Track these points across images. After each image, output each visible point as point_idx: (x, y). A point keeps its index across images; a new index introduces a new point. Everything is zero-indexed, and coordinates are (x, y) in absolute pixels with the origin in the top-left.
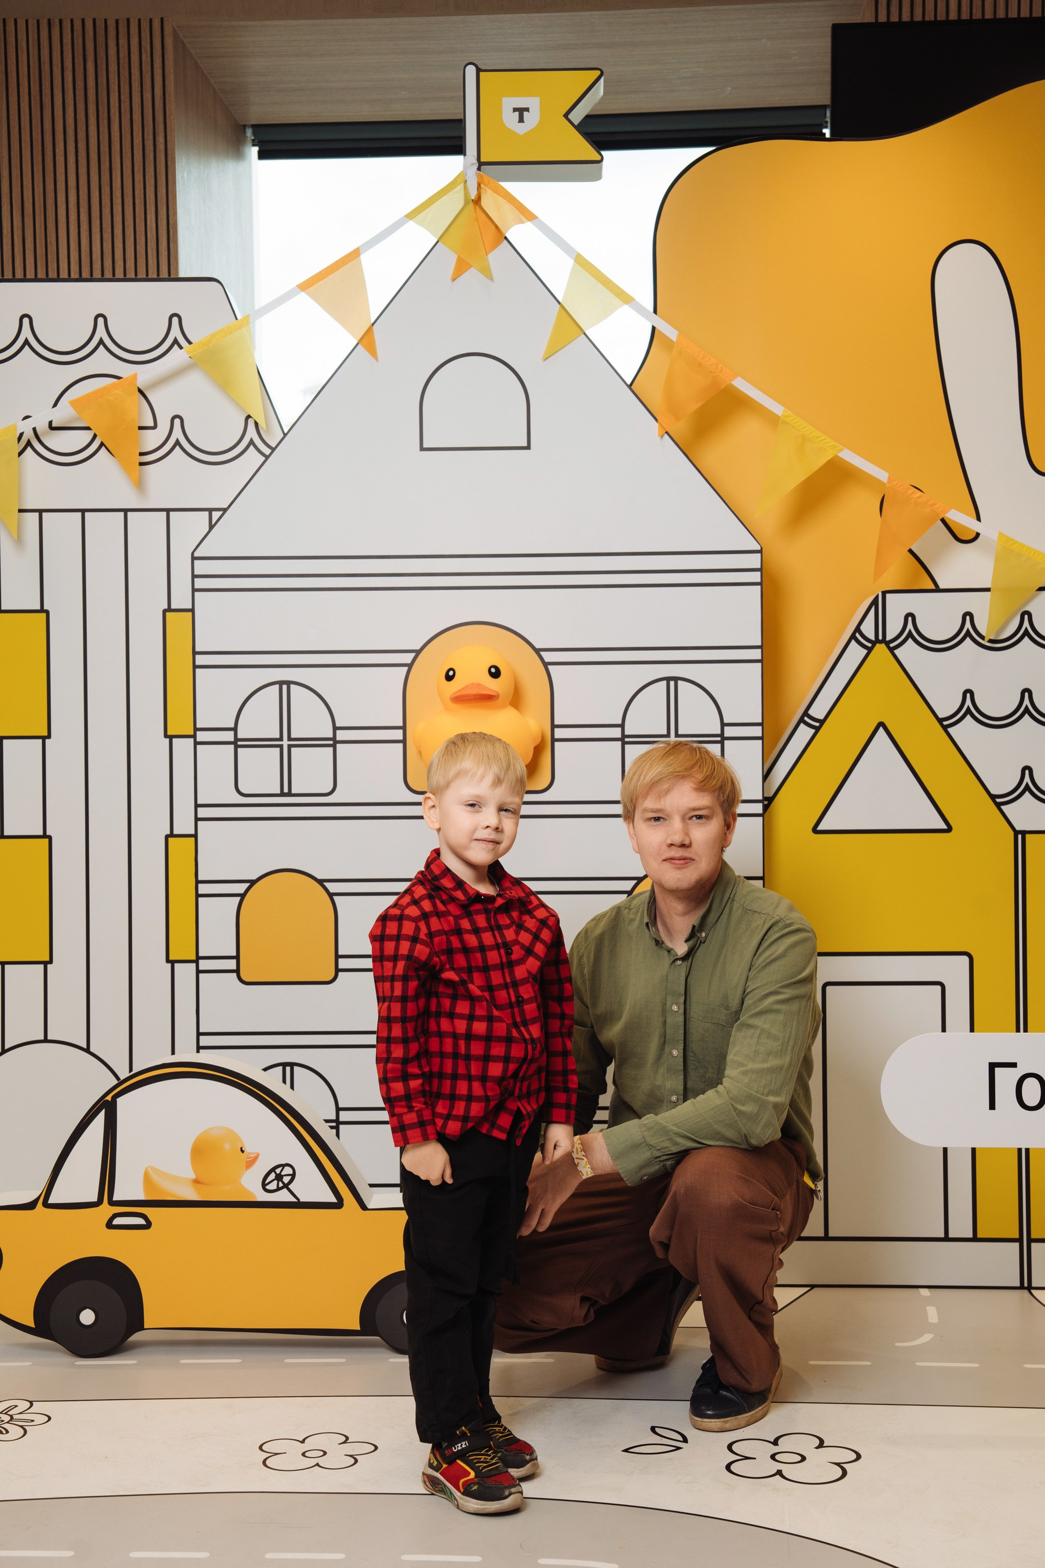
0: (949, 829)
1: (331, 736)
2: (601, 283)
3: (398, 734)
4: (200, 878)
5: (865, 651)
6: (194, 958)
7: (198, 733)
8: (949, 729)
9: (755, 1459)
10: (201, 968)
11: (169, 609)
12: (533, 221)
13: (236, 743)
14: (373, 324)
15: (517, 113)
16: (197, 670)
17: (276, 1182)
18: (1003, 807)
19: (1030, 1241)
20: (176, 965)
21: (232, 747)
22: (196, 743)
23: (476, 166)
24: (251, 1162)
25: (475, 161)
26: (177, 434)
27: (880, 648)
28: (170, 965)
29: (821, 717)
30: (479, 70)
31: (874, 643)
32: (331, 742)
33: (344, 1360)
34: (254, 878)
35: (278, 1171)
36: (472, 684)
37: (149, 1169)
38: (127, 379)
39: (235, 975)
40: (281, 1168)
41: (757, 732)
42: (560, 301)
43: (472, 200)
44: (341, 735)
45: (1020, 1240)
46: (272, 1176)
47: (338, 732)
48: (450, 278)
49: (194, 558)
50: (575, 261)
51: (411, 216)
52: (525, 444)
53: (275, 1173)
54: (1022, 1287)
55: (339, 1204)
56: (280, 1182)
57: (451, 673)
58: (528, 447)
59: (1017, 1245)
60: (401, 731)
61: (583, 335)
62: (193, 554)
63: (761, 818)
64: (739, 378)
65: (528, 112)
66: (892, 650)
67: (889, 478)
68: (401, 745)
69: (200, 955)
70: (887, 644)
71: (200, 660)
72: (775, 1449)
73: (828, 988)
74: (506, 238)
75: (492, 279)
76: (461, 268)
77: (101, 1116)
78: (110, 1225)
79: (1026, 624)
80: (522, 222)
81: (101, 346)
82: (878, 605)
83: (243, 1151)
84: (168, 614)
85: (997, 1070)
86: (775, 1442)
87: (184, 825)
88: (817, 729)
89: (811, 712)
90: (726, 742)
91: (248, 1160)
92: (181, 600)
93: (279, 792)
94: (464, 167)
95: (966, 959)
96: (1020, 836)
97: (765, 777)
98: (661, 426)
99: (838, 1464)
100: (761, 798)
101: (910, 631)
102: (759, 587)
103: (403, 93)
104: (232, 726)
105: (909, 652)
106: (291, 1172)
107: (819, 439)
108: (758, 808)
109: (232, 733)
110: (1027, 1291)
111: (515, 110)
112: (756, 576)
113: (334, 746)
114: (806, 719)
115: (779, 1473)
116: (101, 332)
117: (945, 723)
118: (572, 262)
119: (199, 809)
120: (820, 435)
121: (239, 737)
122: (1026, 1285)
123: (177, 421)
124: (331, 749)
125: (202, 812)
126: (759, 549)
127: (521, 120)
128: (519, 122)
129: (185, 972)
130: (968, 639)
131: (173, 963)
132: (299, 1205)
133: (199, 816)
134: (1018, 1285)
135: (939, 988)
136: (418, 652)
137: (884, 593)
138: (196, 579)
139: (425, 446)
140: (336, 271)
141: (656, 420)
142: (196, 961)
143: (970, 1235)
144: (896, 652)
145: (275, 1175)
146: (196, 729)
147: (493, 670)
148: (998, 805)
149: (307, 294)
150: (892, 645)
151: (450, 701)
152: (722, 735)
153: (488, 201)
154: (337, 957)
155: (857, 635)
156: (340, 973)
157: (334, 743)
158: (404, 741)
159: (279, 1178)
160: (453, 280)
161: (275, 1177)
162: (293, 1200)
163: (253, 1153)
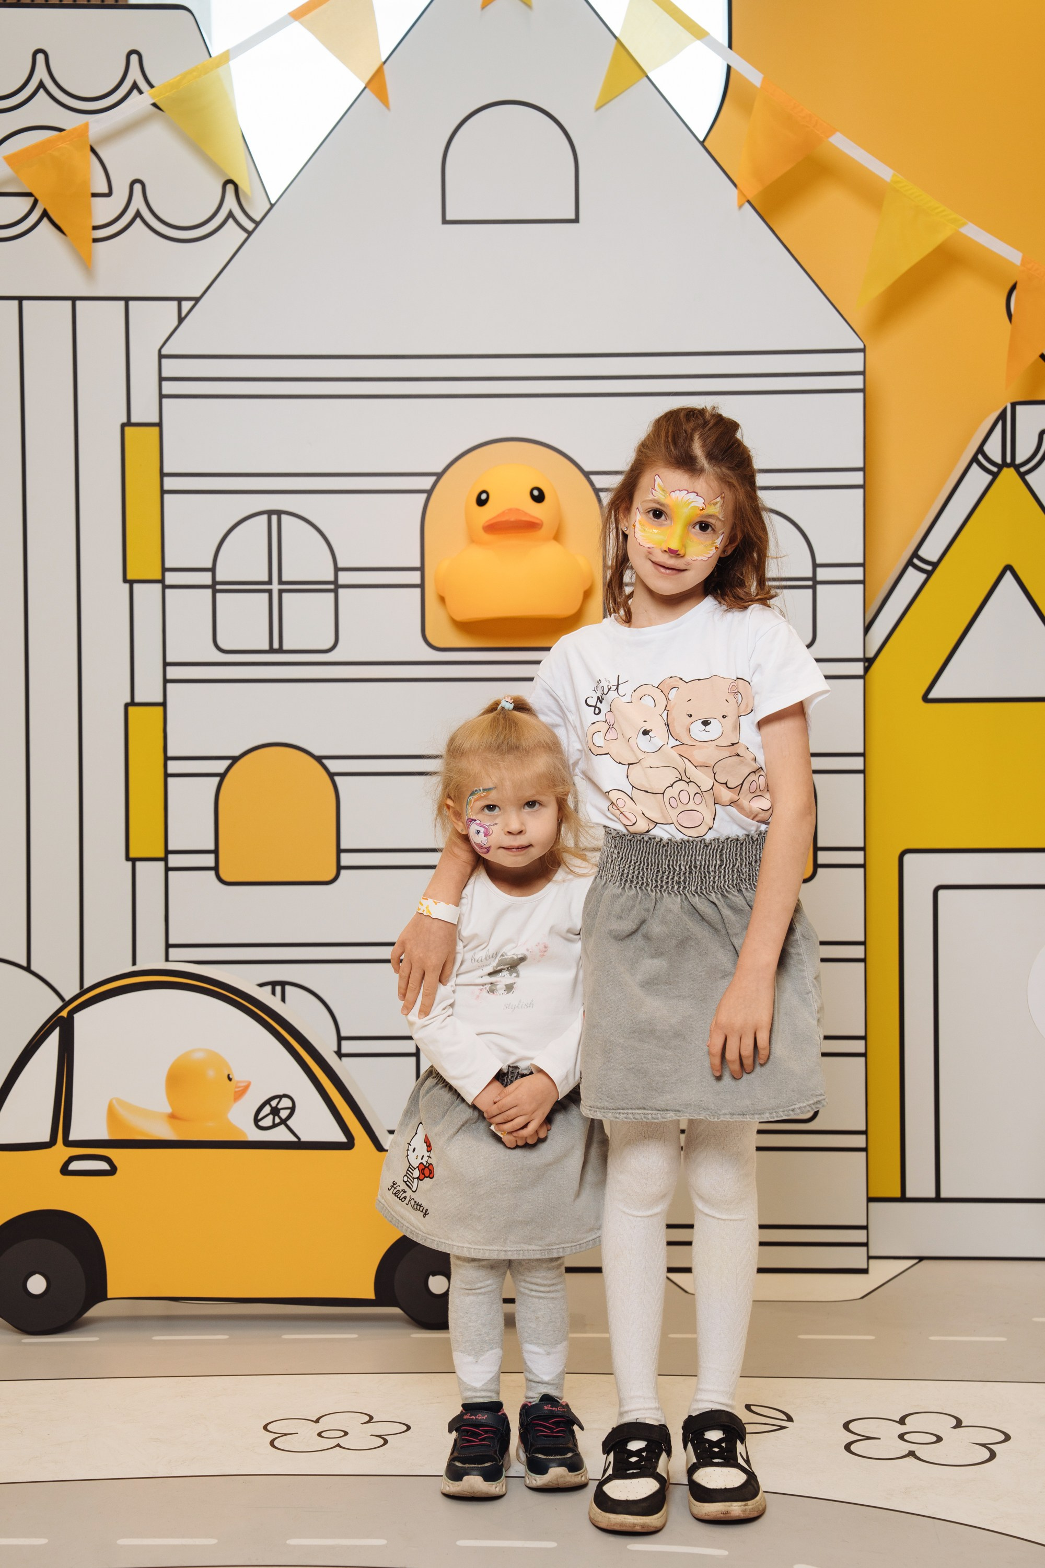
1: (332, 578)
2: (668, 13)
3: (415, 578)
4: (170, 754)
5: (990, 477)
6: (161, 854)
7: (167, 574)
9: (880, 1439)
10: (171, 865)
11: (129, 423)
13: (215, 587)
14: (385, 62)
16: (166, 496)
17: (271, 1117)
20: (138, 864)
21: (209, 591)
22: (165, 587)
24: (240, 1093)
26: (138, 203)
27: (1008, 473)
28: (130, 863)
29: (934, 559)
31: (1000, 467)
32: (332, 587)
33: (355, 1336)
34: (237, 753)
35: (274, 1103)
36: (510, 510)
37: (114, 1102)
38: (75, 129)
39: (212, 873)
41: (857, 574)
42: (617, 35)
44: (344, 578)
46: (267, 1109)
47: (341, 574)
49: (161, 357)
52: (573, 217)
53: (271, 1106)
55: (349, 1144)
56: (276, 1117)
57: (484, 496)
58: (576, 220)
60: (418, 573)
61: (646, 79)
62: (160, 351)
63: (861, 681)
64: (837, 133)
66: (1022, 476)
67: (1023, 260)
68: (418, 590)
69: (170, 848)
70: (1017, 468)
71: (169, 483)
72: (902, 1429)
73: (941, 893)
75: (531, 8)
77: (54, 1037)
78: (65, 1171)
81: (42, 91)
82: (1006, 420)
83: (230, 1079)
84: (127, 429)
86: (902, 1421)
87: (149, 690)
88: (929, 574)
89: (921, 553)
90: (819, 587)
91: (237, 1090)
92: (144, 411)
93: (267, 647)
97: (867, 629)
98: (741, 193)
99: (984, 1445)
100: (861, 656)
102: (861, 395)
104: (210, 565)
106: (290, 1104)
107: (936, 211)
108: (858, 668)
109: (209, 574)
112: (857, 382)
113: (336, 591)
114: (916, 561)
115: (912, 1454)
116: (41, 73)
119: (169, 669)
120: (938, 205)
121: (218, 579)
123: (137, 188)
124: (332, 595)
125: (172, 673)
126: (862, 346)
129: (150, 873)
131: (134, 861)
132: (299, 1145)
133: (169, 677)
136: (439, 476)
137: (1014, 405)
138: (164, 383)
139: (448, 218)
141: (735, 185)
142: (165, 859)
144: (1028, 477)
145: (270, 1108)
146: (164, 570)
147: (536, 493)
149: (301, 23)
150: (1023, 469)
151: (482, 532)
152: (814, 578)
154: (339, 851)
155: (980, 457)
156: (343, 872)
157: (335, 587)
158: (422, 586)
159: (275, 1111)
160: (483, 7)
161: (271, 1110)
162: (291, 1138)
163: (243, 1082)
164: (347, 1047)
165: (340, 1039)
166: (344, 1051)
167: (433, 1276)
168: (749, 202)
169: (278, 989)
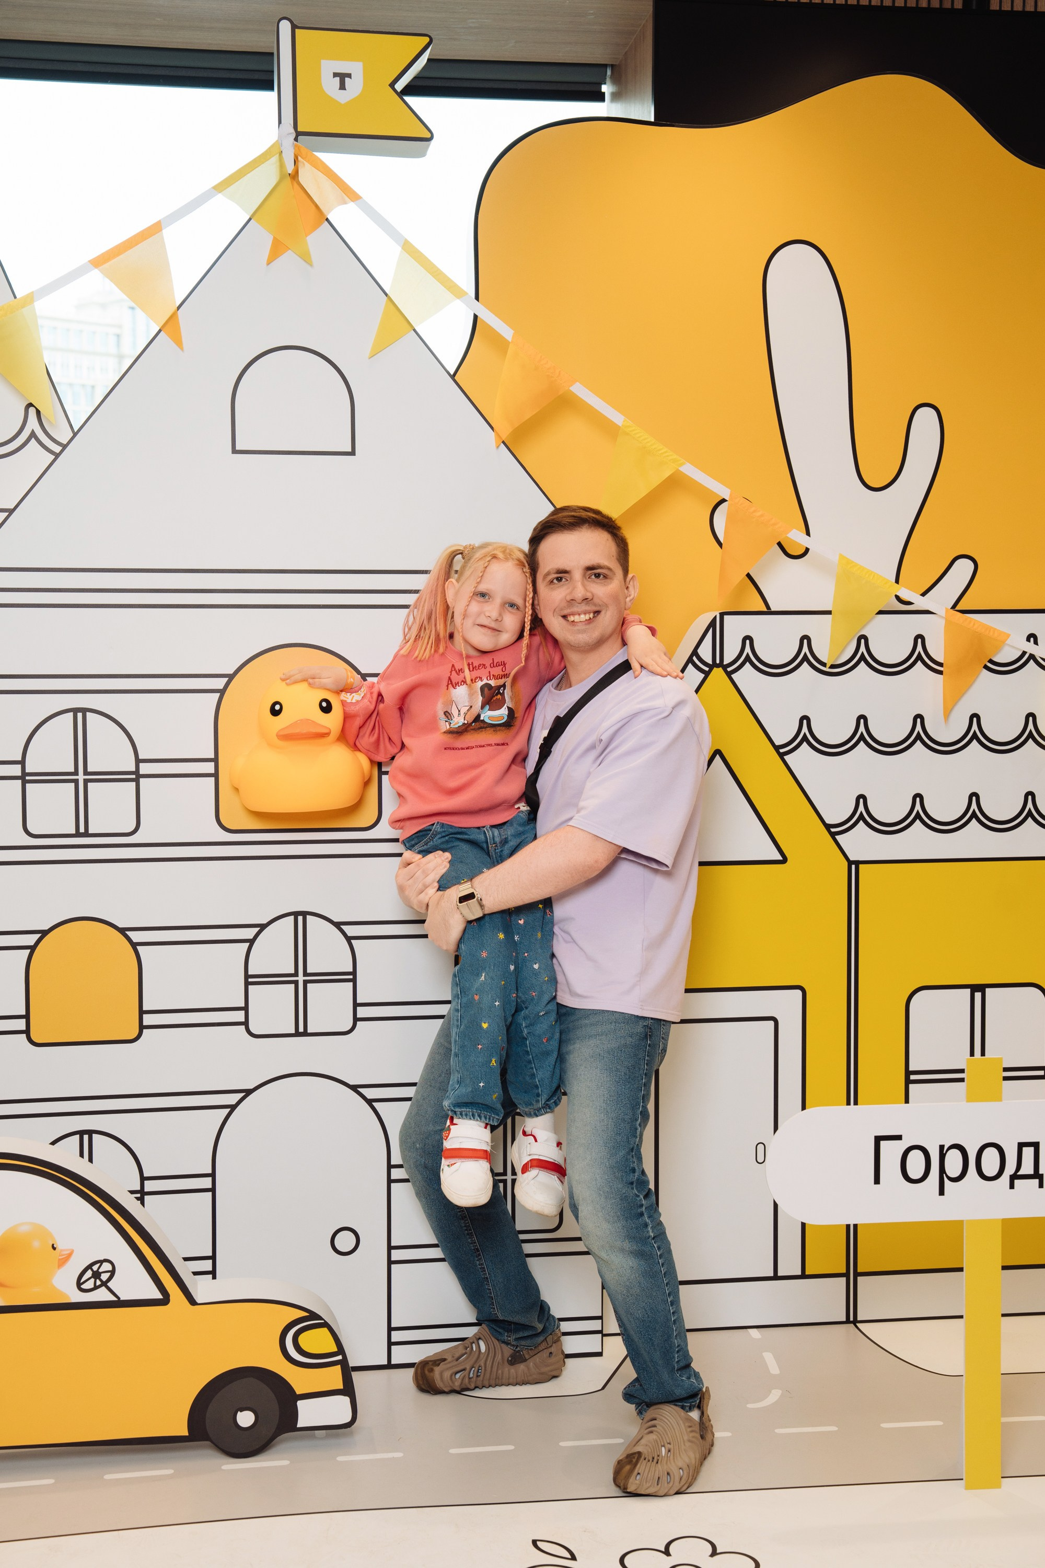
0: (784, 860)
1: (133, 769)
2: (430, 274)
3: (209, 768)
5: (703, 676)
8: (785, 757)
12: (357, 202)
13: (24, 778)
14: (179, 308)
15: (338, 79)
17: (93, 1280)
18: (836, 837)
19: (857, 1274)
21: (20, 782)
23: (294, 135)
24: (64, 1260)
25: (292, 131)
27: (718, 672)
30: (294, 27)
31: (711, 667)
32: (134, 776)
33: (171, 1472)
34: (47, 929)
35: (95, 1268)
36: (302, 720)
39: (25, 1035)
40: (99, 1264)
42: (388, 293)
43: (289, 174)
44: (145, 769)
45: (846, 1275)
46: (89, 1274)
47: (141, 765)
48: (266, 262)
50: (402, 248)
51: (221, 187)
52: (349, 450)
53: (92, 1270)
54: (848, 1321)
55: (165, 1300)
56: (98, 1281)
57: (277, 707)
58: (353, 453)
59: (844, 1279)
60: (213, 764)
61: (413, 331)
64: (578, 383)
65: (351, 78)
66: (729, 674)
67: (731, 495)
68: (212, 780)
70: (725, 668)
74: (327, 219)
75: (311, 265)
76: (277, 249)
79: (863, 649)
80: (346, 204)
82: (715, 627)
83: (54, 1248)
85: (882, 1142)
86: (666, 1550)
91: (60, 1258)
93: (74, 832)
94: (280, 136)
95: (799, 993)
96: (853, 867)
98: (498, 435)
101: (748, 653)
103: (159, 19)
104: (20, 759)
105: (746, 677)
106: (110, 1268)
107: (660, 452)
109: (20, 766)
110: (852, 1325)
111: (335, 75)
113: (137, 780)
117: (782, 751)
118: (400, 249)
120: (661, 447)
121: (28, 770)
122: (852, 1319)
124: (134, 783)
127: (342, 87)
128: (339, 89)
130: (805, 663)
132: (120, 1304)
134: (845, 1320)
135: (772, 1023)
136: (231, 677)
137: (722, 615)
139: (238, 448)
140: (135, 246)
143: (800, 1273)
144: (733, 676)
145: (92, 1272)
147: (324, 704)
148: (833, 835)
149: (100, 271)
150: (729, 669)
151: (276, 737)
153: (307, 175)
154: (142, 1012)
155: (695, 658)
156: (144, 1030)
157: (137, 777)
158: (216, 775)
159: (96, 1275)
160: (268, 264)
161: (92, 1274)
162: (112, 1298)
163: (67, 1250)
164: (149, 1186)
165: (143, 1179)
166: (146, 1190)
167: (241, 1411)
168: (503, 442)
169: (86, 1137)
